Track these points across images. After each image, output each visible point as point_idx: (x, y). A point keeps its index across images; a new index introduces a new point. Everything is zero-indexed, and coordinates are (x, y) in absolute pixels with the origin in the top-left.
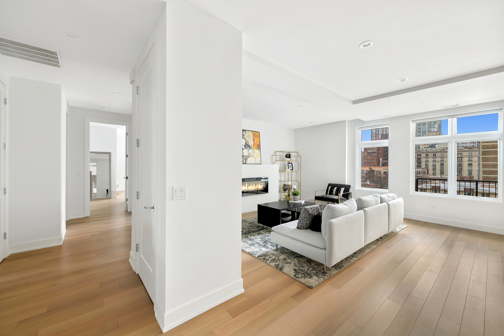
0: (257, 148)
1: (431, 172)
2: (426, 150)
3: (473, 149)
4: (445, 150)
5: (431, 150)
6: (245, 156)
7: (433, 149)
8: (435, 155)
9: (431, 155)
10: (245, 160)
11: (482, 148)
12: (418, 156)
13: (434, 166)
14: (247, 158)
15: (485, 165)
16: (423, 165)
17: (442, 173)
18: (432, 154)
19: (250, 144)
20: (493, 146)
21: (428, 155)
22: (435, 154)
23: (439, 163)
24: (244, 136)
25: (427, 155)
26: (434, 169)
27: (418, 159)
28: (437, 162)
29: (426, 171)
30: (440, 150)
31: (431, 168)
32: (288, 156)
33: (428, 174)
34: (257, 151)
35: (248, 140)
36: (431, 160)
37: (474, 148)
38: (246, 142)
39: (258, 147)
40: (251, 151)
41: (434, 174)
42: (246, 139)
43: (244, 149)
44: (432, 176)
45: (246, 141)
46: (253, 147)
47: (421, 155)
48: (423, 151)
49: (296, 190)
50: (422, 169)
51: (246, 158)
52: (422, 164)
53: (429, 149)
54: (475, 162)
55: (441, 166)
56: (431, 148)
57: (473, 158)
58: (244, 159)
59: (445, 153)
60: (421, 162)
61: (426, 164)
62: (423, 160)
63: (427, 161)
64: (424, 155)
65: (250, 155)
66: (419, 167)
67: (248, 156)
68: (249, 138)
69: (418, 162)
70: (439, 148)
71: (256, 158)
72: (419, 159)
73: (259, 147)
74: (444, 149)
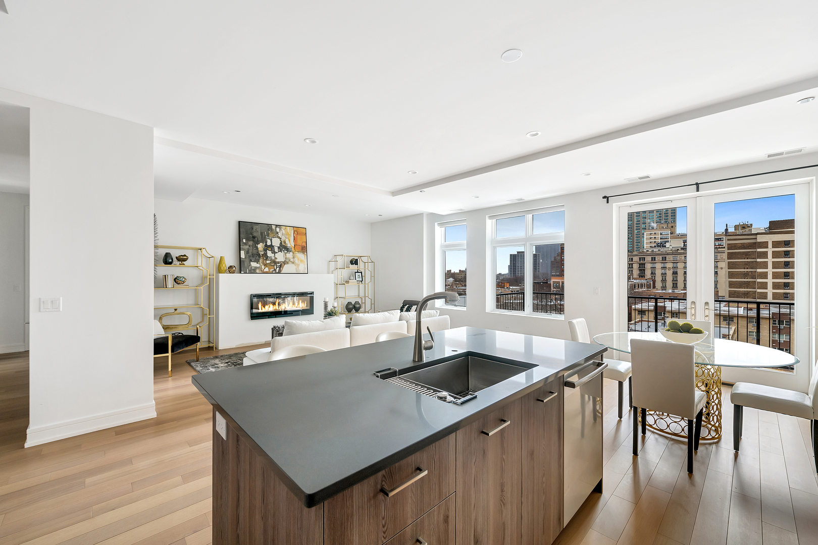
0: (300, 250)
1: (659, 284)
2: (653, 251)
3: (719, 250)
4: (679, 251)
5: (659, 250)
6: (278, 263)
7: (662, 249)
8: (664, 259)
9: (659, 258)
10: (278, 269)
11: (728, 249)
12: (640, 260)
13: (664, 275)
14: (283, 264)
15: (732, 274)
16: (648, 273)
17: (675, 286)
18: (661, 257)
19: (289, 245)
20: (743, 245)
21: (655, 258)
22: (665, 257)
23: (671, 271)
24: (278, 234)
25: (653, 259)
26: (664, 281)
27: (640, 264)
28: (667, 270)
29: (652, 282)
30: (671, 252)
31: (658, 278)
32: (354, 262)
33: (654, 287)
34: (301, 256)
35: (284, 239)
36: (658, 266)
37: (719, 248)
38: (281, 243)
39: (302, 249)
40: (290, 255)
41: (664, 288)
42: (281, 239)
43: (277, 253)
44: (659, 290)
45: (281, 240)
46: (293, 249)
47: (644, 258)
48: (648, 253)
49: (336, 309)
50: (646, 280)
51: (281, 266)
52: (646, 273)
53: (656, 250)
54: (722, 268)
55: (674, 275)
56: (659, 248)
57: (718, 263)
58: (276, 266)
59: (679, 256)
60: (644, 270)
61: (652, 273)
62: (648, 266)
63: (653, 268)
64: (649, 259)
65: (287, 260)
66: (642, 276)
67: (285, 263)
68: (287, 237)
69: (640, 270)
70: (671, 247)
71: (298, 265)
72: (642, 264)
73: (304, 249)
74: (678, 249)
